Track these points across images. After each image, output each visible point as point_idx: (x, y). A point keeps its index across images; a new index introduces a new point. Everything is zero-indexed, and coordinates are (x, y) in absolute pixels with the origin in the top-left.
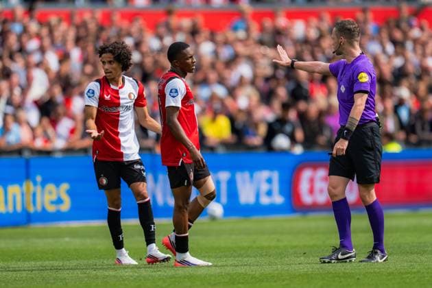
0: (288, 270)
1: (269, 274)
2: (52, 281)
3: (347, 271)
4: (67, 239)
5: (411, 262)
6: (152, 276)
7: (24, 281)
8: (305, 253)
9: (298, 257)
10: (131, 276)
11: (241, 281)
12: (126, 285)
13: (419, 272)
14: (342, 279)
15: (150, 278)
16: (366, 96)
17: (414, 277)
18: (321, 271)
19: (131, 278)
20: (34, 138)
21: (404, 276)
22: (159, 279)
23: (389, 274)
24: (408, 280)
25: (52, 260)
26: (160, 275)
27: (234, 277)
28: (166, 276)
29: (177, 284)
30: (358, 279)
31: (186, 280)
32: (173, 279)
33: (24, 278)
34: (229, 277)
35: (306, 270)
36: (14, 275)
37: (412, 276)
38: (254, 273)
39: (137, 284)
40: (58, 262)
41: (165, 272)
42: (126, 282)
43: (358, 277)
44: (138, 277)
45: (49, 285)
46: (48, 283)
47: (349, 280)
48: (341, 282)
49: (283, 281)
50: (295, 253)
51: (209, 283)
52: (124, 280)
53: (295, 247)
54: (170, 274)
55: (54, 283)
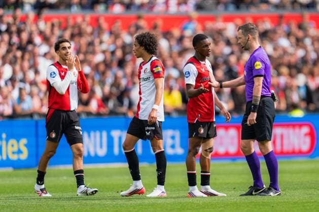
0: (222, 200)
1: (210, 202)
2: (55, 208)
3: (265, 201)
4: (65, 178)
5: (310, 194)
6: (126, 204)
7: (34, 207)
8: (235, 188)
9: (230, 191)
10: (111, 204)
11: (189, 208)
12: (107, 210)
13: (315, 202)
14: (261, 207)
15: (124, 205)
16: (262, 78)
17: (312, 205)
18: (246, 200)
19: (111, 206)
20: (42, 106)
21: (305, 204)
22: (131, 207)
23: (295, 203)
24: (308, 208)
25: (55, 193)
26: (131, 204)
27: (185, 204)
28: (135, 204)
29: (143, 209)
30: (273, 207)
31: (150, 207)
32: (141, 206)
33: (34, 206)
34: (181, 205)
35: (235, 200)
36: (27, 203)
37: (311, 204)
38: (198, 202)
39: (115, 210)
40: (58, 194)
41: (135, 201)
42: (108, 208)
43: (272, 205)
44: (115, 204)
45: (52, 211)
46: (52, 209)
47: (266, 207)
48: (260, 208)
49: (219, 208)
50: (228, 188)
51: (167, 210)
52: (105, 207)
53: (228, 184)
54: (139, 202)
55: (56, 209)
